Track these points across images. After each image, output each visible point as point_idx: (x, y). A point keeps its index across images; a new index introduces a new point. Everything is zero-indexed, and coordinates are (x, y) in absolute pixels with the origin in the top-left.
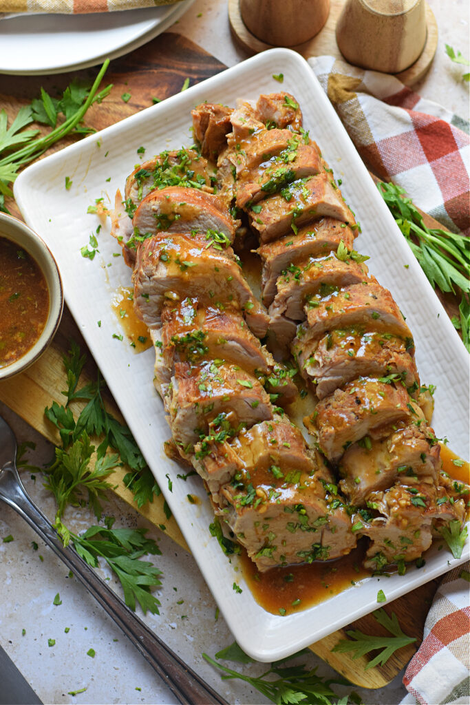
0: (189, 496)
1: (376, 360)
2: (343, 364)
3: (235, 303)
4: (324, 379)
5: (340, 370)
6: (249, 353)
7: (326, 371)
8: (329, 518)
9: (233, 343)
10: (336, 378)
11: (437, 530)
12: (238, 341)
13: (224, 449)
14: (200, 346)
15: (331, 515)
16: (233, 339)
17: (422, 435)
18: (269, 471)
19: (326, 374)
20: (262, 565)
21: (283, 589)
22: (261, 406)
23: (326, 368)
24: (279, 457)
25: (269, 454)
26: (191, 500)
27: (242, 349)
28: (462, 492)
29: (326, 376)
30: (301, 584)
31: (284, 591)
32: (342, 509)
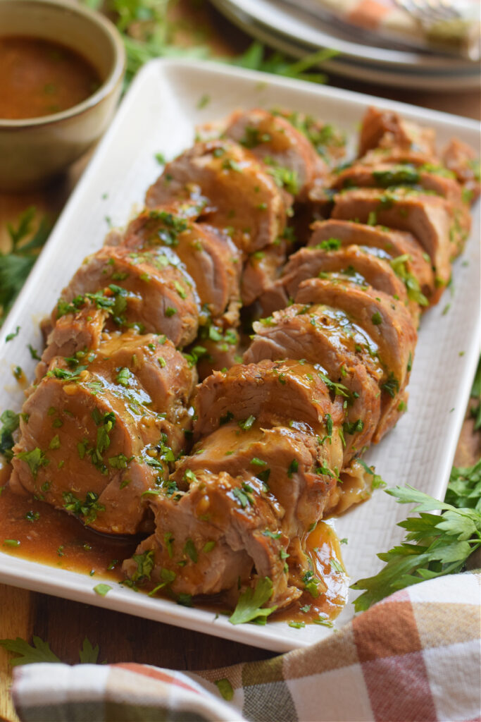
0: (19, 370)
1: (336, 352)
2: (296, 332)
3: (246, 237)
4: (265, 339)
5: (289, 338)
6: (215, 282)
7: (273, 332)
8: (133, 464)
9: (208, 258)
10: (278, 346)
11: (239, 588)
12: (215, 258)
13: (94, 314)
14: (172, 236)
15: (135, 462)
16: (210, 253)
17: (314, 449)
18: (117, 370)
19: (270, 335)
20: (18, 478)
21: (13, 520)
22: (175, 320)
23: (276, 328)
24: (142, 364)
25: (134, 353)
26: (18, 374)
27: (211, 270)
28: (309, 586)
29: (268, 337)
30: (38, 531)
31: (12, 523)
32: (155, 472)
